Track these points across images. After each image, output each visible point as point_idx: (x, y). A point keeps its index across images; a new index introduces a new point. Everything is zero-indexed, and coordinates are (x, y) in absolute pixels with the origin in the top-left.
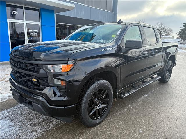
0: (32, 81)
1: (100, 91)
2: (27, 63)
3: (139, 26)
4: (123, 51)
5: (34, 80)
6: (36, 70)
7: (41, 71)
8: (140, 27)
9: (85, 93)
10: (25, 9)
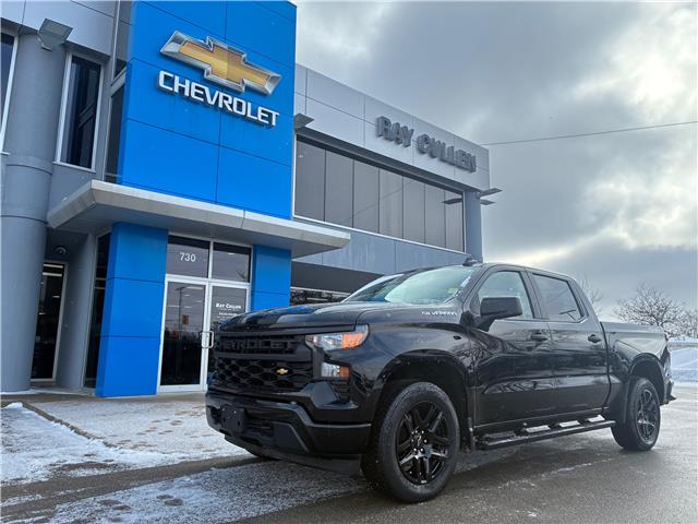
0: (274, 376)
1: (423, 411)
2: (267, 337)
3: (519, 272)
4: (477, 323)
5: (283, 371)
6: (289, 346)
7: (300, 349)
8: (524, 275)
9: (390, 404)
10: (214, 249)
